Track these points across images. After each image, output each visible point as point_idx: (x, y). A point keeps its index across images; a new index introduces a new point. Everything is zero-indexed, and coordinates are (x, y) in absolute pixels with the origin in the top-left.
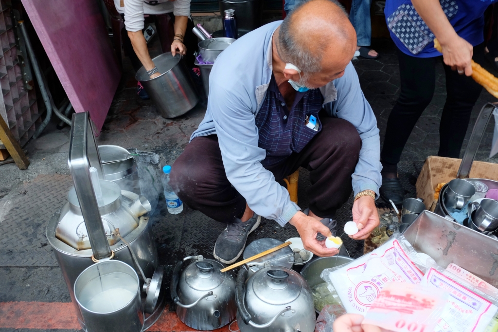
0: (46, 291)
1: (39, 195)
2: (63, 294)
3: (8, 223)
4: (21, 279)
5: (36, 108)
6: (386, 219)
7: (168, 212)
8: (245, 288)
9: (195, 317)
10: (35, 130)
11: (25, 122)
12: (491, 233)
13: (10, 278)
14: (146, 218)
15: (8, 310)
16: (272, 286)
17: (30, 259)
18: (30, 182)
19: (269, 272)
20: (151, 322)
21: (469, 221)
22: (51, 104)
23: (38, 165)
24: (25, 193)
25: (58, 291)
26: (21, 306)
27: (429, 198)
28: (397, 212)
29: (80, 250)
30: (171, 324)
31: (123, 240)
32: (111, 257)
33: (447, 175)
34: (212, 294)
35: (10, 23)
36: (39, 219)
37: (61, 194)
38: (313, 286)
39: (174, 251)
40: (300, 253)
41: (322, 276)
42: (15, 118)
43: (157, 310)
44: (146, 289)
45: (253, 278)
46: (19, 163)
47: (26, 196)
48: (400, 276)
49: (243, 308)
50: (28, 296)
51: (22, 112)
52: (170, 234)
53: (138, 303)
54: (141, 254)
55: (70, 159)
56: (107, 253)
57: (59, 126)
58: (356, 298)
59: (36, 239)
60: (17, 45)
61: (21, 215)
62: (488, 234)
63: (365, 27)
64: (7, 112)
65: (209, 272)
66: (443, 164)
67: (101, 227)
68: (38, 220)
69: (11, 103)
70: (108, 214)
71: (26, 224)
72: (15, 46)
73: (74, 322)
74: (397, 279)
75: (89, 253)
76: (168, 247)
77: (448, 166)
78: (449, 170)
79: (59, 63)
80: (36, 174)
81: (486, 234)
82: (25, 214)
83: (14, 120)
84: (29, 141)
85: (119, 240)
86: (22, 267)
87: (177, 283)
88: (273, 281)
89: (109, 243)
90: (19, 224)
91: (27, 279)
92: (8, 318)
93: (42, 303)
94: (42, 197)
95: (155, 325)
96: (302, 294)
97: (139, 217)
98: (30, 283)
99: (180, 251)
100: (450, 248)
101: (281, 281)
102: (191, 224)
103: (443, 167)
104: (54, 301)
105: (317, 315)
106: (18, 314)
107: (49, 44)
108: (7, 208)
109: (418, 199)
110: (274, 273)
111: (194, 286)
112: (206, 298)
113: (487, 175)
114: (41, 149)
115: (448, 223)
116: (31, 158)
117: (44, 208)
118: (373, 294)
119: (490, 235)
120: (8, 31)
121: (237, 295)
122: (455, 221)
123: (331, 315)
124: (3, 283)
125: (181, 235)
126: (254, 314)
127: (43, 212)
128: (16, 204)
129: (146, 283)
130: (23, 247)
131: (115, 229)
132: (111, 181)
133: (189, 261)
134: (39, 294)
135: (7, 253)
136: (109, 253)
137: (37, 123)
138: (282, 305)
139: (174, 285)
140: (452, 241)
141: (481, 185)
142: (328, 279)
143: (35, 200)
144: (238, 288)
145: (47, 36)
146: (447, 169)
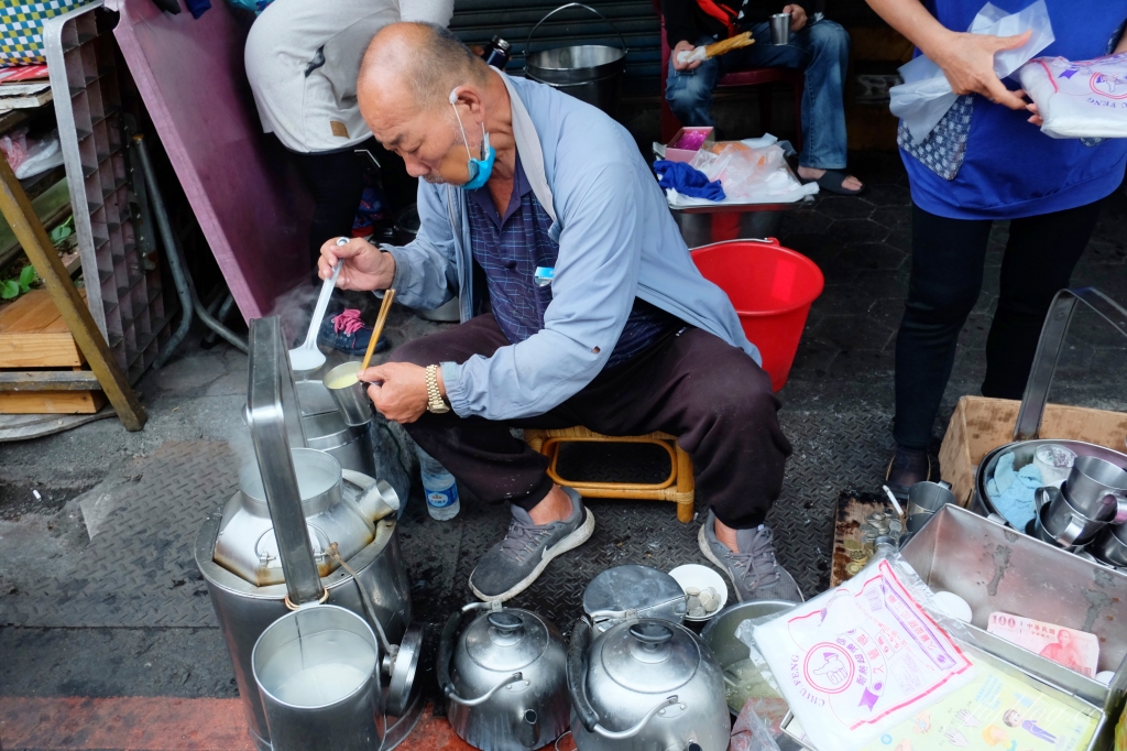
0: (185, 676)
1: (165, 483)
2: (218, 681)
3: (105, 541)
4: (133, 652)
5: (160, 305)
6: (876, 525)
7: (428, 515)
8: (585, 662)
9: (486, 725)
10: (156, 350)
11: (139, 334)
12: (1080, 547)
13: (112, 650)
14: (390, 524)
15: (110, 714)
16: (640, 656)
17: (152, 612)
18: (147, 457)
19: (634, 627)
20: (396, 737)
21: (1036, 525)
22: (192, 297)
23: (164, 422)
24: (138, 479)
25: (209, 677)
26: (134, 705)
27: (963, 482)
28: (900, 510)
29: (261, 585)
30: (436, 743)
31: (345, 566)
32: (323, 600)
33: (1003, 434)
34: (519, 677)
35: (117, 140)
36: (168, 531)
37: (212, 481)
38: (728, 664)
39: (442, 595)
40: (700, 597)
41: (739, 634)
42: (120, 327)
43: (409, 712)
44: (388, 667)
45: (603, 641)
46: (127, 418)
47: (140, 485)
48: (894, 633)
49: (582, 699)
50: (150, 686)
51: (134, 315)
52: (433, 559)
53: (375, 692)
54: (378, 597)
55: (250, 409)
56: (314, 592)
57: (205, 342)
58: (808, 678)
59: (162, 572)
60: (127, 184)
61: (131, 523)
62: (1077, 550)
63: (833, 130)
64: (106, 316)
65: (514, 633)
66: (993, 412)
67: (304, 539)
68: (165, 534)
69: (114, 297)
70: (317, 515)
71: (142, 541)
72: (126, 184)
73: (242, 738)
74: (888, 638)
75: (279, 592)
76: (430, 586)
77: (1003, 416)
78: (1005, 424)
79: (210, 218)
80: (161, 441)
81: (1072, 550)
82: (139, 521)
83: (119, 331)
84: (146, 373)
85: (338, 566)
86: (135, 628)
87: (450, 655)
88: (641, 645)
89: (320, 573)
90: (127, 542)
91: (145, 651)
92: (110, 729)
93: (177, 699)
94: (173, 487)
95: (405, 744)
96: (699, 672)
97: (376, 522)
98: (151, 660)
99: (453, 596)
100: (1001, 581)
101: (658, 647)
102: (475, 539)
103: (993, 418)
104: (201, 695)
105: (733, 719)
106: (129, 722)
107: (194, 180)
108: (102, 509)
109: (940, 484)
110: (643, 629)
111: (484, 662)
112: (509, 686)
113: (1085, 433)
114: (171, 390)
115: (995, 530)
116: (149, 407)
117: (177, 510)
118: (840, 670)
119: (1080, 553)
120: (113, 156)
121: (571, 674)
122: (1007, 524)
123: (763, 719)
124: (98, 659)
125: (455, 562)
126: (605, 713)
127: (175, 517)
128: (120, 501)
129: (388, 654)
130: (137, 588)
131: (330, 545)
132: (323, 451)
133: (473, 614)
134: (170, 682)
135: (105, 600)
136: (318, 591)
137: (162, 338)
138: (661, 693)
139: (443, 660)
140: (1003, 565)
141: (1063, 452)
142: (752, 639)
143: (159, 494)
144: (573, 661)
145: (191, 165)
146: (1002, 422)
